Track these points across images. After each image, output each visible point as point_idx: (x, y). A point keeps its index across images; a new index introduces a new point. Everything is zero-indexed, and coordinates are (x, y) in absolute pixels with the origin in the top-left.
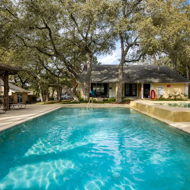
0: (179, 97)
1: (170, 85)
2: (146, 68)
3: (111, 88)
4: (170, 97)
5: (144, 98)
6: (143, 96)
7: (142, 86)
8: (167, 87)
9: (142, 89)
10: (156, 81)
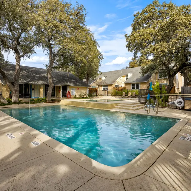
0: (85, 96)
1: (79, 88)
2: (59, 74)
3: (33, 89)
4: (80, 96)
5: (63, 97)
6: (62, 96)
7: (62, 88)
8: (78, 89)
9: (62, 90)
10: (72, 85)
